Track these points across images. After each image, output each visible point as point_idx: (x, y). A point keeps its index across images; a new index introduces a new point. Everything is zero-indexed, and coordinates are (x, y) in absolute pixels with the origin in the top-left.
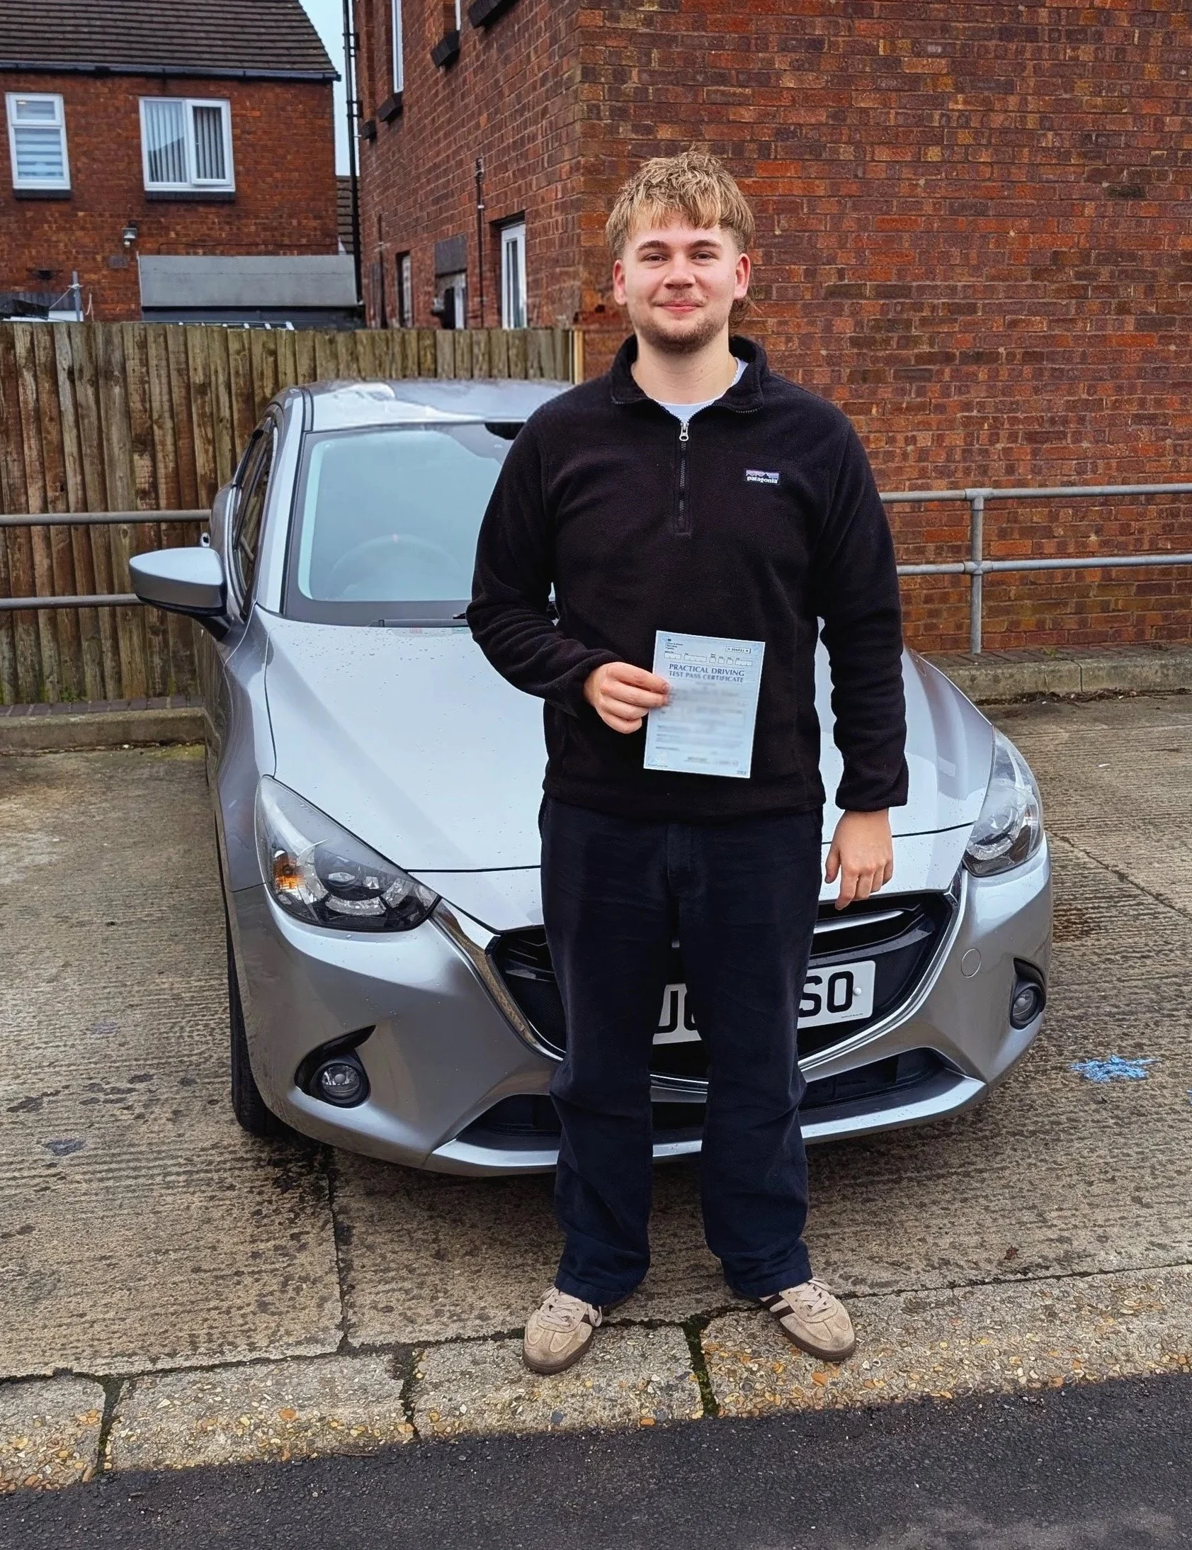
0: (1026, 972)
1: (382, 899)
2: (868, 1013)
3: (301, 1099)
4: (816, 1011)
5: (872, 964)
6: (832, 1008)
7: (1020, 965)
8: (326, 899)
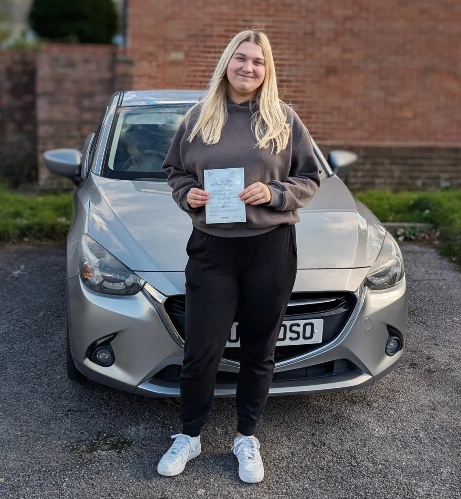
0: (392, 331)
1: (124, 283)
2: (320, 341)
3: (88, 363)
4: (297, 338)
5: (322, 321)
6: (305, 338)
7: (389, 328)
8: (103, 282)
